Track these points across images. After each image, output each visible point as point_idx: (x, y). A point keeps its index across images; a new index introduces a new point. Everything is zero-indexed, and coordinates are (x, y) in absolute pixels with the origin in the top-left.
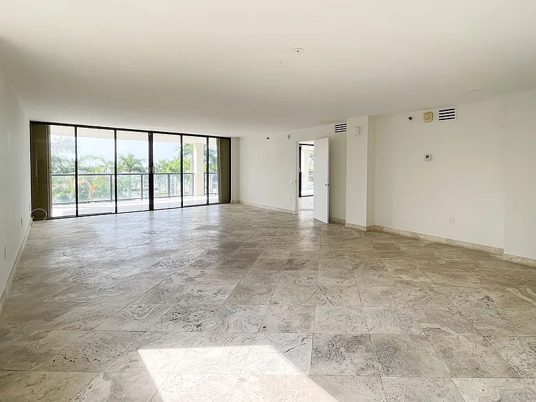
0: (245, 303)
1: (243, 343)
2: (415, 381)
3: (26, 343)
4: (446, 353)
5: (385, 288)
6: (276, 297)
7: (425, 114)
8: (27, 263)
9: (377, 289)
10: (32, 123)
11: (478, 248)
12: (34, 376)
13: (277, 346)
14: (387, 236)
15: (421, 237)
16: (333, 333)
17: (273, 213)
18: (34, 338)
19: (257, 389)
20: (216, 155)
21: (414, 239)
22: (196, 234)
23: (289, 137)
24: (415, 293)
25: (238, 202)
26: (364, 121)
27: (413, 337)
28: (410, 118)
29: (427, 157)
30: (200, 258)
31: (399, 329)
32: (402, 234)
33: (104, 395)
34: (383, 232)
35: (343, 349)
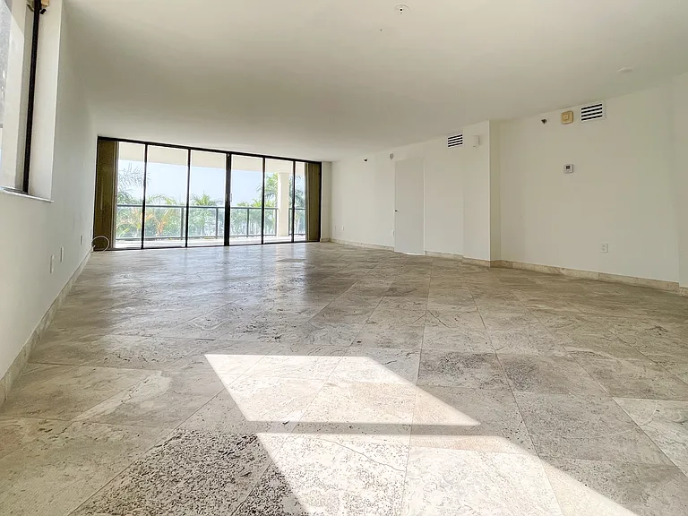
0: (336, 321)
1: (331, 354)
2: (561, 397)
3: (77, 344)
4: (602, 375)
5: (515, 315)
6: (374, 317)
7: (563, 114)
8: (84, 283)
9: (506, 316)
10: (100, 139)
11: (644, 283)
12: (82, 370)
13: (374, 358)
14: (519, 272)
15: (563, 272)
16: (447, 350)
17: (371, 251)
18: (85, 340)
19: (349, 394)
20: (303, 197)
21: (555, 275)
22: (278, 265)
23: (392, 156)
24: (556, 321)
25: (329, 241)
26: (484, 128)
27: (556, 359)
28: (544, 121)
29: (568, 167)
30: (282, 284)
31: (536, 351)
32: (537, 269)
33: (162, 389)
34: (512, 268)
35: (461, 365)
